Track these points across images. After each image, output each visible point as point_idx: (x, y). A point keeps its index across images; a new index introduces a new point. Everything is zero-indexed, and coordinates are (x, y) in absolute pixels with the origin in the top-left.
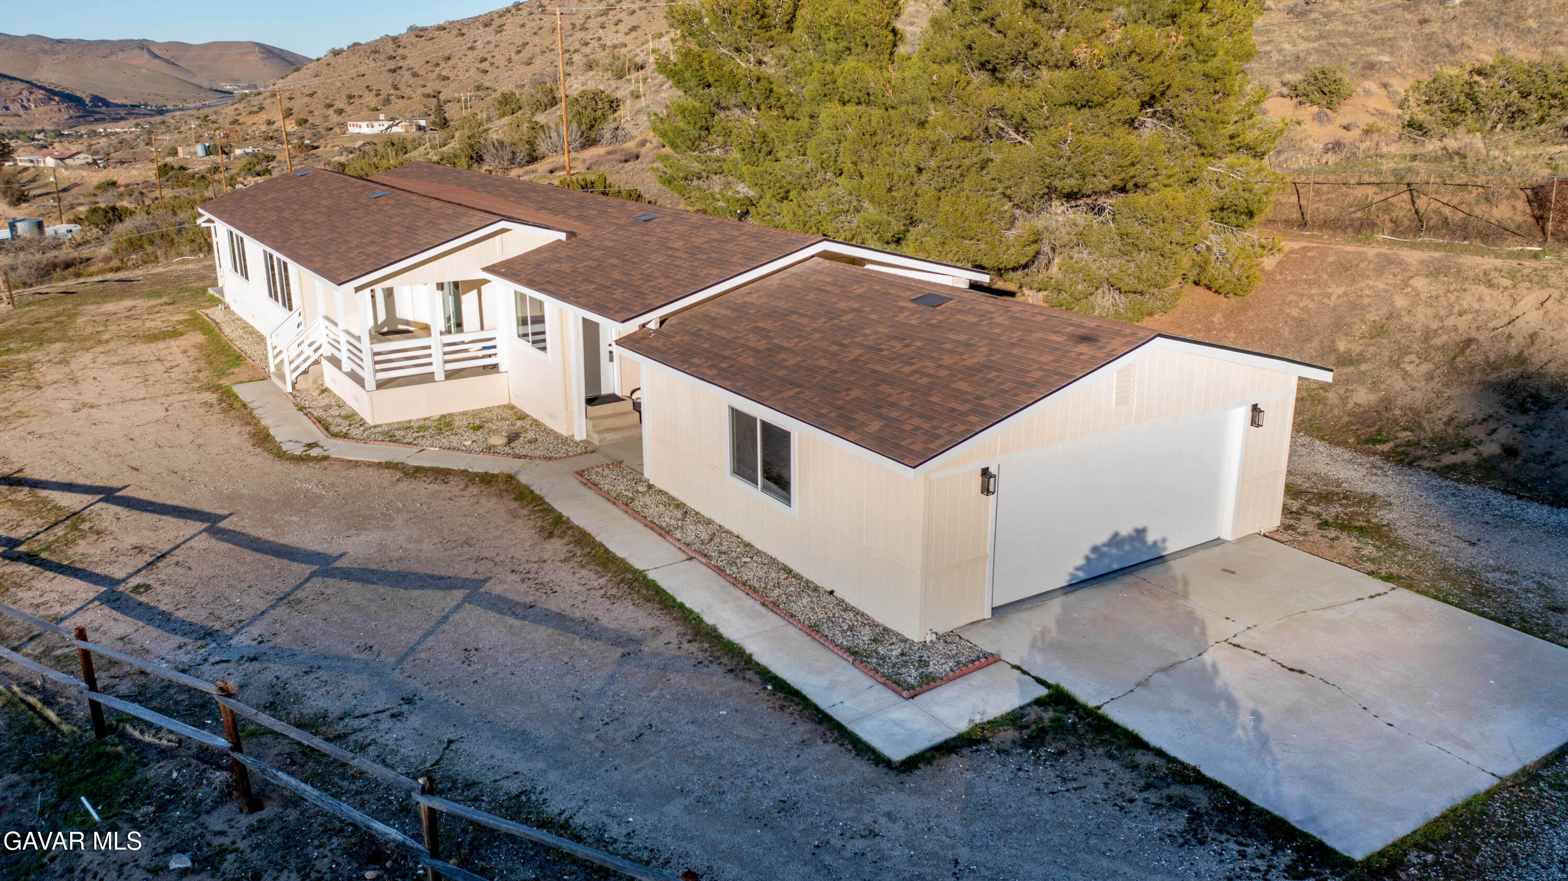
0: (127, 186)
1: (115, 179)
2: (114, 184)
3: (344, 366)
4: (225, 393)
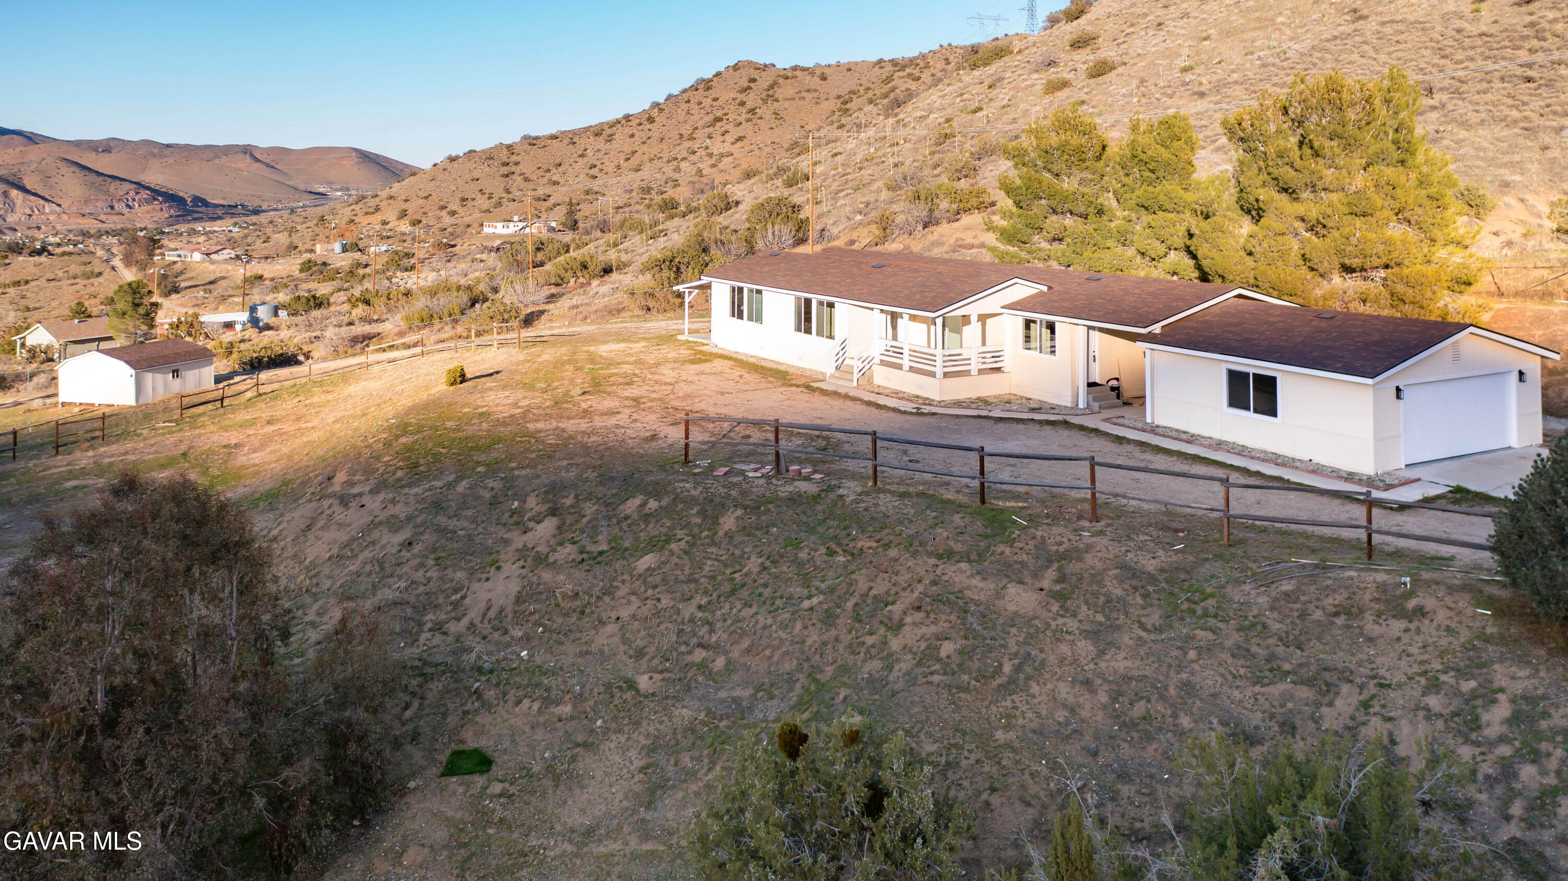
0: (272, 279)
1: (260, 272)
2: (260, 277)
3: (906, 367)
4: (808, 387)
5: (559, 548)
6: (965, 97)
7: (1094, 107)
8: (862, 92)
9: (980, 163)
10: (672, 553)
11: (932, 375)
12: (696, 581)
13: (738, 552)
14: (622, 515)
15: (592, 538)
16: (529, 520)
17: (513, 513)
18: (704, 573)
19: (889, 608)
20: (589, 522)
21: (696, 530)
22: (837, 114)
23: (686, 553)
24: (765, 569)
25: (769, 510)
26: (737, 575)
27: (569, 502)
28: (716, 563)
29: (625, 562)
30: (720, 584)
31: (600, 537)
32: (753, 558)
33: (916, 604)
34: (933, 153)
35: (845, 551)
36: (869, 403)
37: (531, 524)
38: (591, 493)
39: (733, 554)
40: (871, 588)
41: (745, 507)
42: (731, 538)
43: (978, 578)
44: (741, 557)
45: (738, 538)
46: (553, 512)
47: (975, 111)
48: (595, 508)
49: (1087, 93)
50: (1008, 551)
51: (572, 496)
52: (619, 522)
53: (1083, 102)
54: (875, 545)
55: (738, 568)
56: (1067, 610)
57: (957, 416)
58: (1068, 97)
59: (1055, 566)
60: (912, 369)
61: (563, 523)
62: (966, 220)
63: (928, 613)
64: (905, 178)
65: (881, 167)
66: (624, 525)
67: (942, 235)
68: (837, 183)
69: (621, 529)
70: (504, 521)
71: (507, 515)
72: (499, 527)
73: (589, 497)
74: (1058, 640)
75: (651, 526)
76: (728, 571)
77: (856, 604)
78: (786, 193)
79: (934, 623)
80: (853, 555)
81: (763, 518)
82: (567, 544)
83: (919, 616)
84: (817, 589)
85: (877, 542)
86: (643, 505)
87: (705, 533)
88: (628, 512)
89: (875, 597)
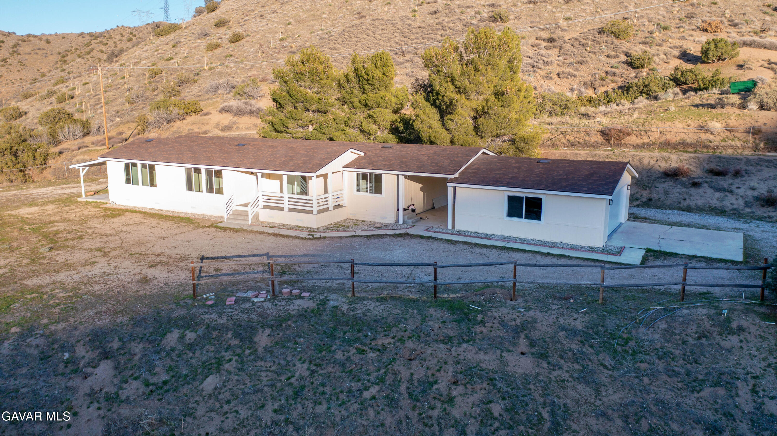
3: (286, 209)
4: (217, 227)
5: (125, 386)
6: (160, 51)
7: (237, 58)
8: (73, 51)
9: (181, 88)
10: (230, 373)
11: (311, 212)
12: (261, 391)
13: (283, 362)
14: (168, 348)
15: (150, 371)
16: (85, 367)
17: (67, 363)
18: (264, 383)
19: (435, 387)
20: (141, 359)
21: (238, 350)
22: (59, 63)
23: (241, 369)
24: (313, 372)
25: (290, 326)
26: (293, 380)
27: (116, 345)
28: (270, 374)
29: (190, 386)
30: (282, 390)
31: (157, 370)
32: (299, 365)
33: (453, 380)
34: (150, 83)
35: (371, 349)
36: (274, 235)
37: (89, 370)
38: (132, 335)
39: (279, 364)
40: (412, 374)
41: (271, 327)
42: (271, 352)
43: (482, 353)
44: (287, 364)
45: (277, 351)
46: (106, 356)
47: (169, 60)
48: (141, 346)
49: (232, 51)
50: (485, 330)
51: (116, 339)
52: (168, 354)
53: (231, 56)
54: (392, 341)
55: (290, 374)
56: (553, 365)
57: (341, 238)
58: (222, 53)
59: (522, 336)
60: (291, 210)
61: (119, 363)
62: (189, 119)
63: (465, 385)
64: (138, 97)
65: (118, 91)
66: (174, 355)
67: (179, 128)
68: (93, 100)
69: (172, 360)
70: (60, 371)
71: (61, 366)
72: (59, 377)
73: (132, 338)
74: (564, 388)
75: (198, 353)
76: (283, 378)
77: (408, 388)
78: (59, 106)
79: (474, 391)
80: (379, 350)
81: (287, 332)
82: (130, 381)
83: (460, 389)
84: (369, 381)
85: (393, 338)
86: (182, 337)
87: (248, 352)
88: (172, 344)
89: (419, 381)
